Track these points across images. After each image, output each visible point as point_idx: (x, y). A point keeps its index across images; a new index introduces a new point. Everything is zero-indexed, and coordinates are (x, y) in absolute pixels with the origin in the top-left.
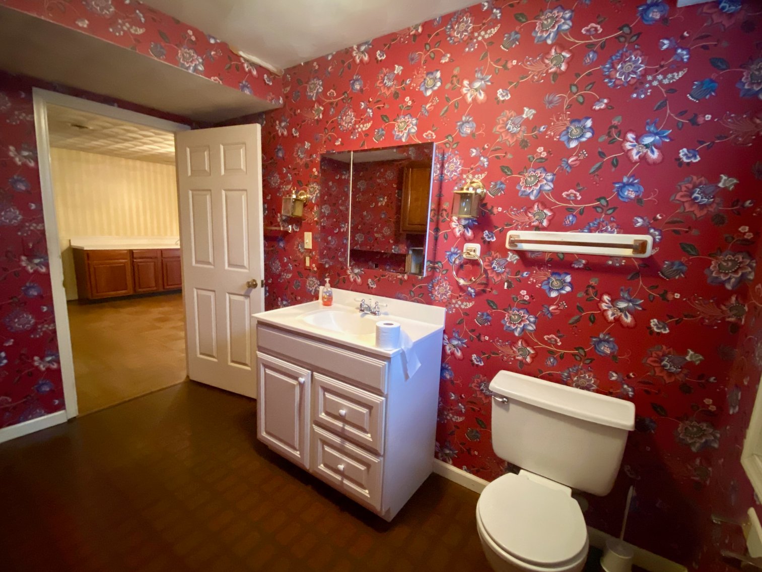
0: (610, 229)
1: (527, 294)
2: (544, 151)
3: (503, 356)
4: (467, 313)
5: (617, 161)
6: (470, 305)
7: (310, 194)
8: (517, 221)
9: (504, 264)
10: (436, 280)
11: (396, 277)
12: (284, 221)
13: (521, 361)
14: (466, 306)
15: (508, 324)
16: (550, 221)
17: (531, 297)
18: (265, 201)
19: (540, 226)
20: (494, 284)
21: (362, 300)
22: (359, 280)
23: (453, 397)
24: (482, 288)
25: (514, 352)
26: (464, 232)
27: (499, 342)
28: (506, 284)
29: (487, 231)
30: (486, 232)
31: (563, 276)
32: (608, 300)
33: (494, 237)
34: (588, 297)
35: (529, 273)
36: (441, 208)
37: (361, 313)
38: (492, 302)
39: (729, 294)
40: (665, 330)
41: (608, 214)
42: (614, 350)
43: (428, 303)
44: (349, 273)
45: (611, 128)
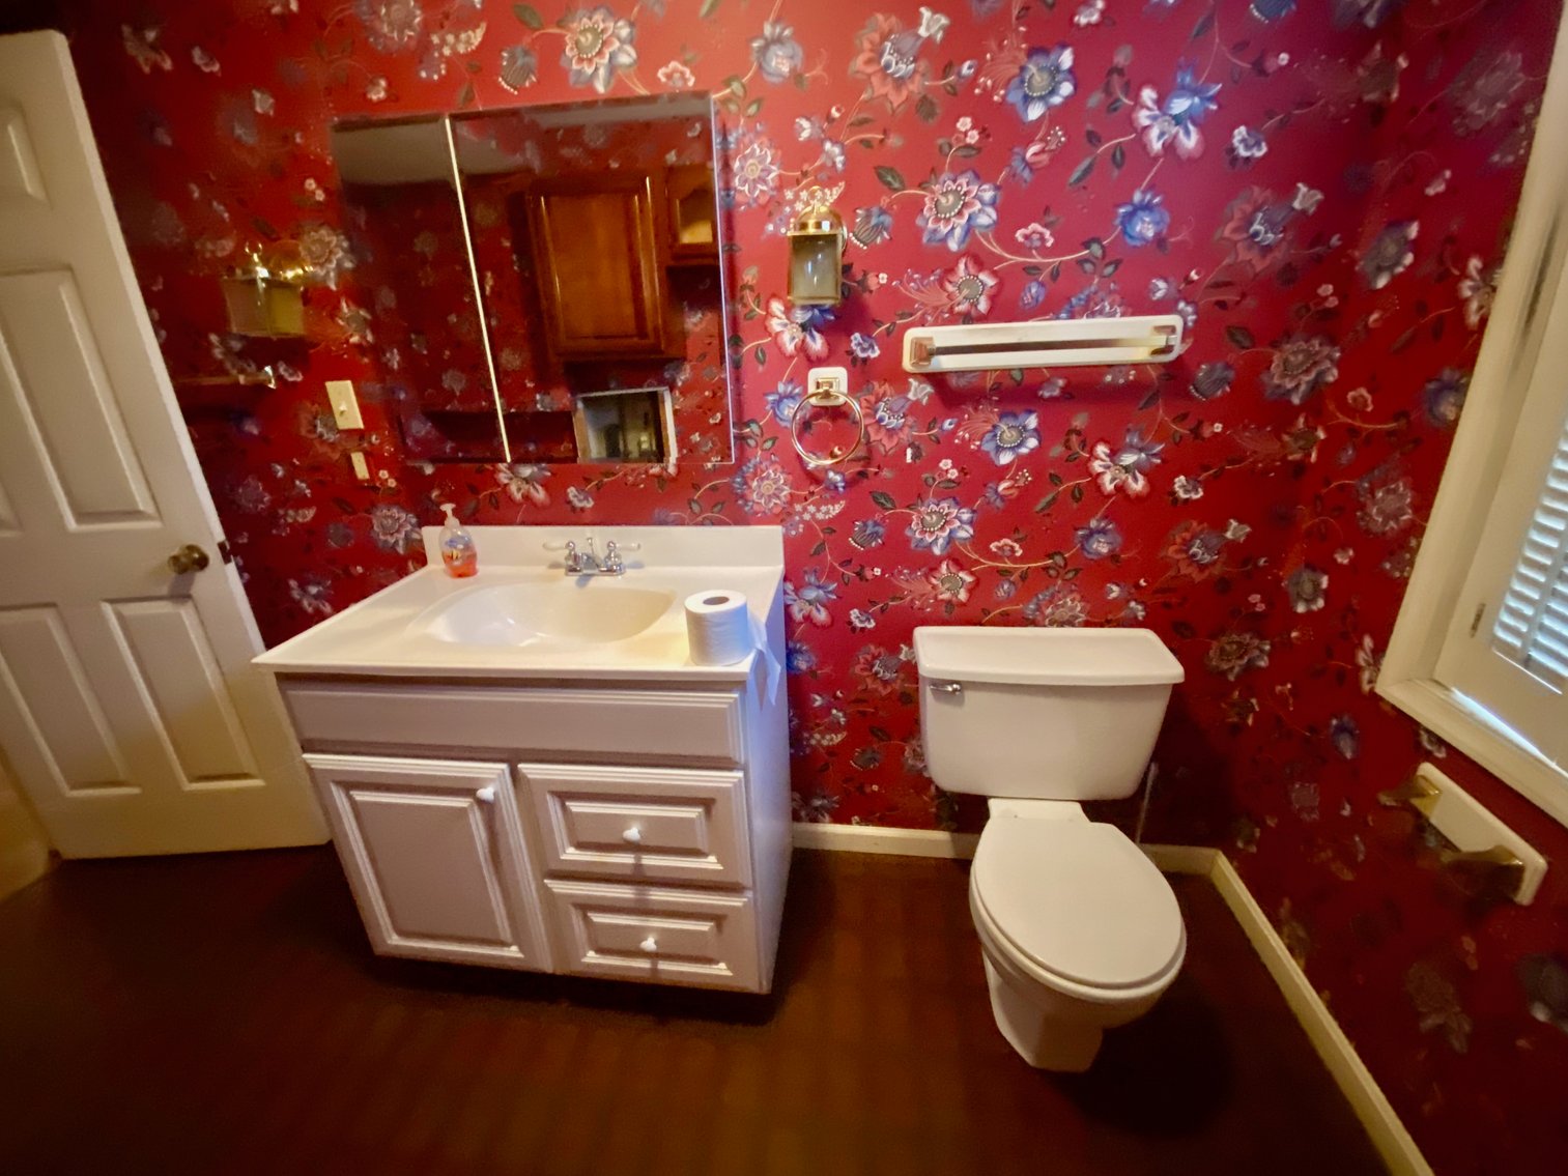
0: (1107, 309)
1: (953, 467)
2: (973, 128)
3: (912, 600)
4: (830, 527)
5: (1123, 154)
6: (836, 509)
7: (314, 265)
8: (922, 304)
9: (903, 407)
10: (751, 465)
11: (646, 472)
12: (241, 355)
13: (949, 602)
14: (827, 512)
15: (918, 536)
16: (993, 299)
17: (962, 470)
18: (150, 300)
19: (973, 312)
20: (885, 456)
21: (568, 545)
22: (540, 495)
23: (818, 701)
24: (857, 468)
25: (934, 587)
26: (803, 341)
27: (904, 575)
28: (909, 452)
29: (857, 335)
30: (857, 337)
31: (1021, 417)
32: (1105, 453)
33: (876, 348)
34: (1070, 453)
35: (955, 420)
36: (740, 284)
37: (573, 578)
38: (883, 494)
39: (1296, 411)
40: (1197, 492)
41: (1105, 277)
42: (1115, 545)
43: (737, 522)
44: (506, 481)
45: (1111, 72)
